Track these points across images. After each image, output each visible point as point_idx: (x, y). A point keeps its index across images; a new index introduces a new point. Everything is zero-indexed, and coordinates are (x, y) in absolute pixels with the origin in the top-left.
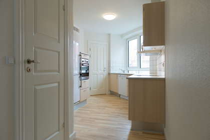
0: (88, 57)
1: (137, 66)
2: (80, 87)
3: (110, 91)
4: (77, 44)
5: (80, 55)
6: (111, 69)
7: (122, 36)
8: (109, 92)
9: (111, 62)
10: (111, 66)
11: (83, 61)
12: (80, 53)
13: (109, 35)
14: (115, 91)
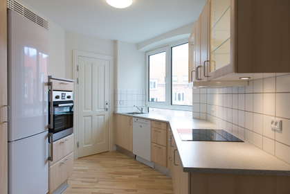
0: (70, 86)
1: (164, 101)
2: (50, 159)
3: (117, 146)
4: (45, 56)
5: (49, 84)
6: (119, 106)
7: (138, 45)
8: (115, 148)
9: (119, 92)
10: (119, 99)
11: (57, 97)
12: (50, 78)
13: (115, 42)
14: (126, 147)
